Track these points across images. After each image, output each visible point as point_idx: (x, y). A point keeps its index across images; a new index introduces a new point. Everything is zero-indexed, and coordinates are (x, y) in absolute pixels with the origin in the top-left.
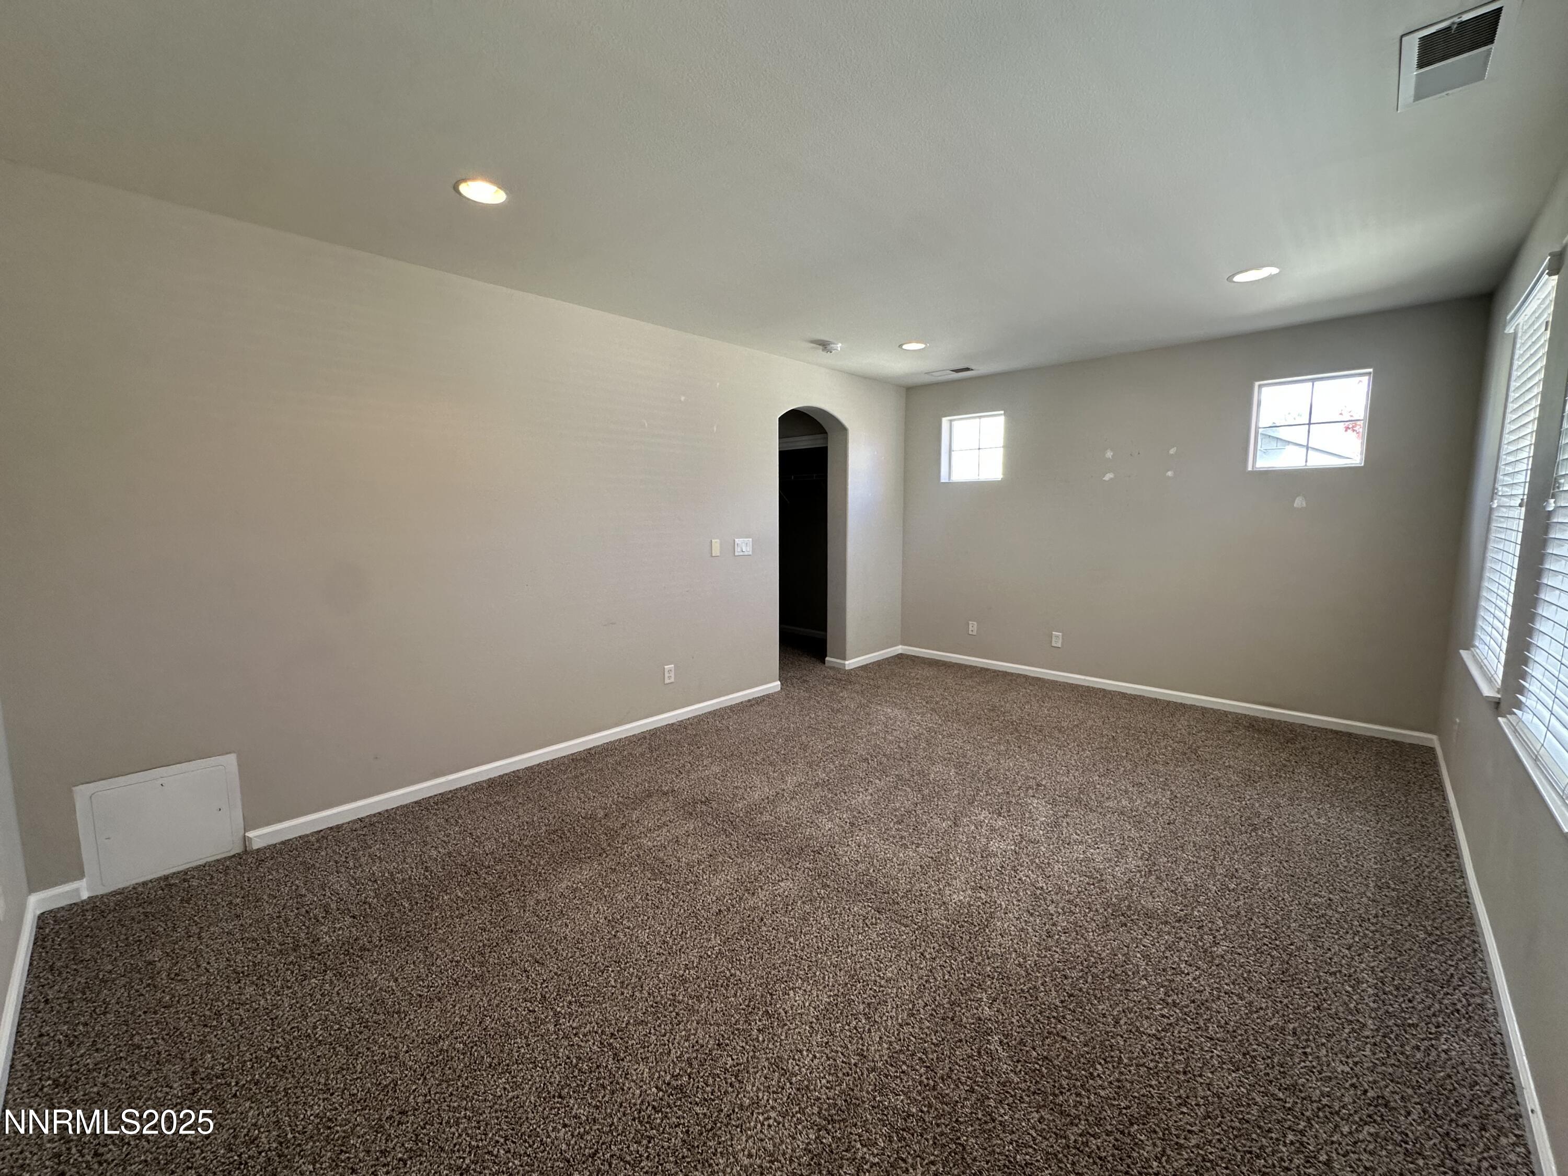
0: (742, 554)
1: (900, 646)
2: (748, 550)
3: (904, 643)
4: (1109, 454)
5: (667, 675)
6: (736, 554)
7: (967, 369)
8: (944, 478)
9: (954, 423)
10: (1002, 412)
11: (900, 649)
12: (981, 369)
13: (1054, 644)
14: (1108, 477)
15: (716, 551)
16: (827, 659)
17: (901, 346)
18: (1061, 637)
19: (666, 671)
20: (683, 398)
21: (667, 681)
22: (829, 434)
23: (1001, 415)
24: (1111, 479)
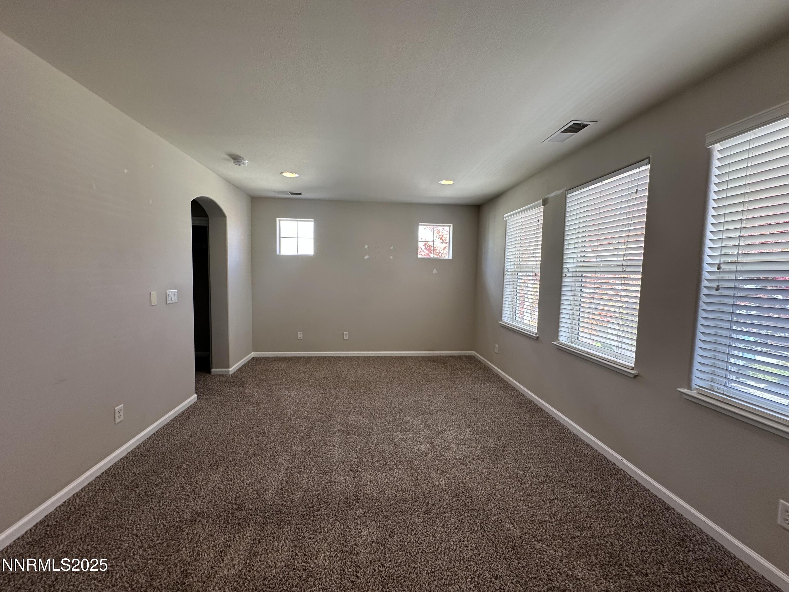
0: (171, 302)
1: (253, 353)
2: (175, 299)
3: (254, 350)
4: (366, 247)
5: (117, 415)
6: (168, 302)
7: (300, 194)
8: (278, 253)
9: (281, 222)
10: (313, 220)
11: (253, 354)
12: (305, 195)
13: (345, 338)
14: (366, 257)
15: (154, 302)
16: (213, 370)
17: (282, 173)
18: (348, 334)
19: (117, 412)
20: (126, 171)
21: (118, 420)
22: (210, 218)
23: (312, 221)
24: (368, 258)
